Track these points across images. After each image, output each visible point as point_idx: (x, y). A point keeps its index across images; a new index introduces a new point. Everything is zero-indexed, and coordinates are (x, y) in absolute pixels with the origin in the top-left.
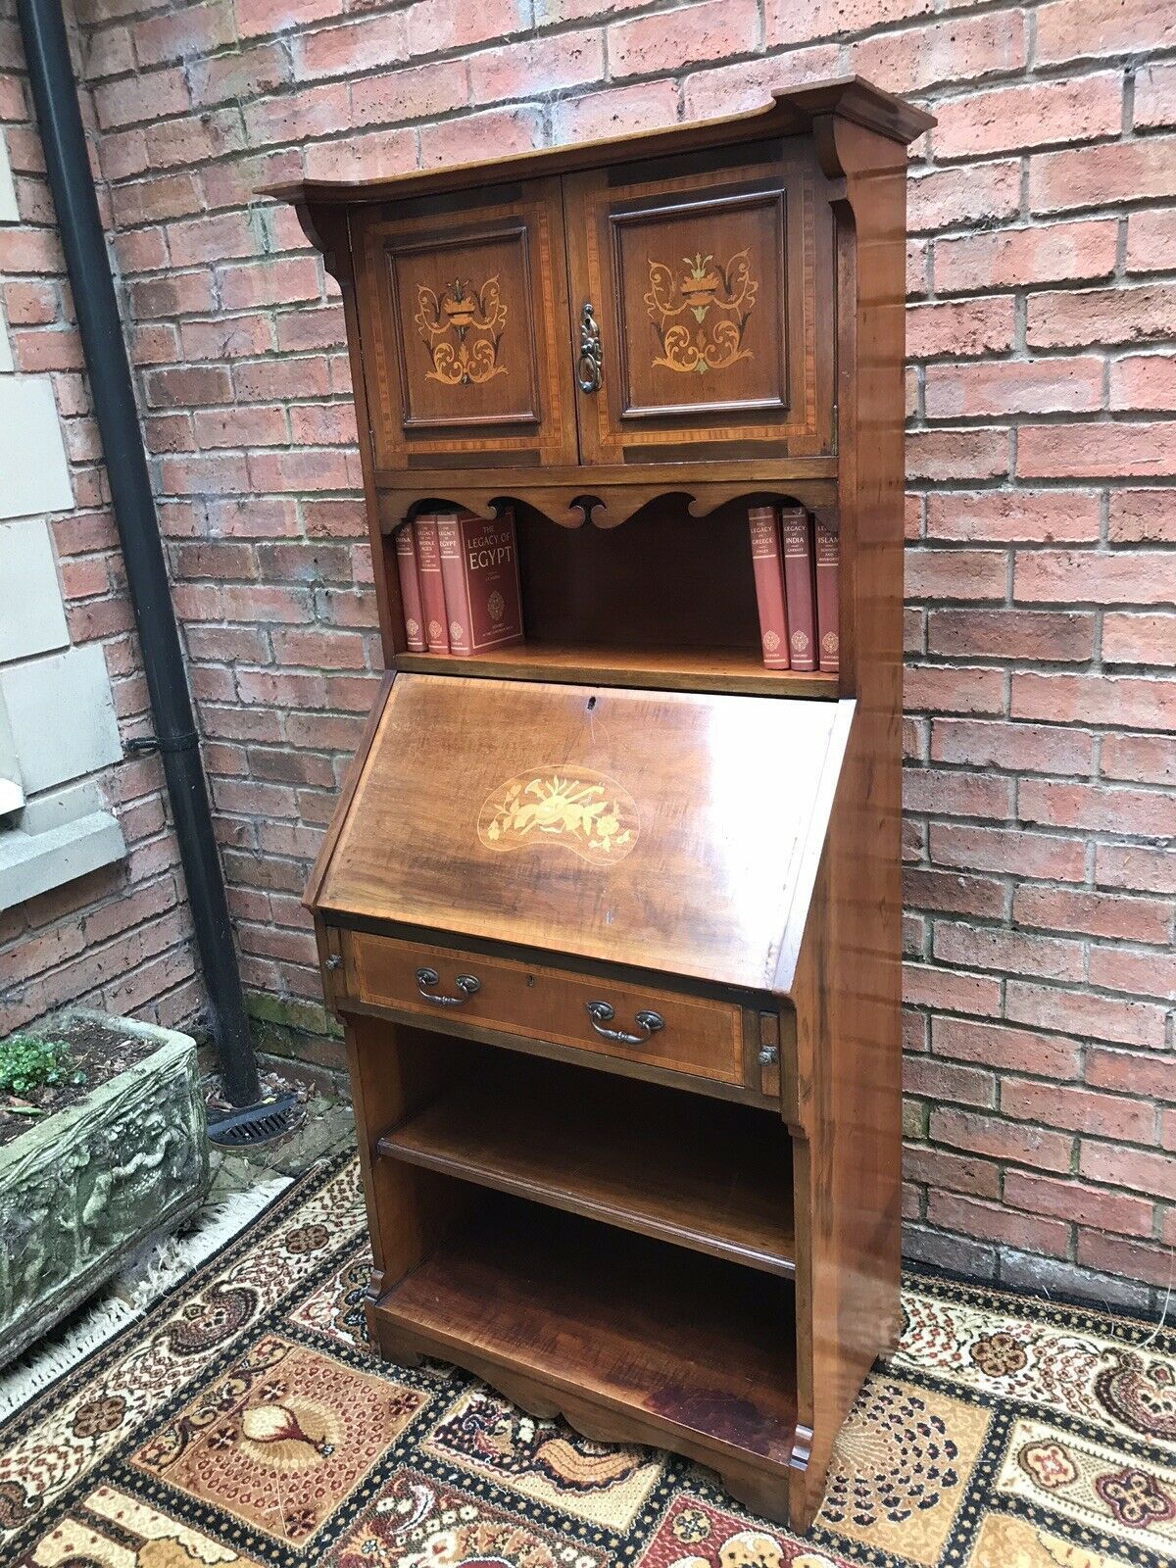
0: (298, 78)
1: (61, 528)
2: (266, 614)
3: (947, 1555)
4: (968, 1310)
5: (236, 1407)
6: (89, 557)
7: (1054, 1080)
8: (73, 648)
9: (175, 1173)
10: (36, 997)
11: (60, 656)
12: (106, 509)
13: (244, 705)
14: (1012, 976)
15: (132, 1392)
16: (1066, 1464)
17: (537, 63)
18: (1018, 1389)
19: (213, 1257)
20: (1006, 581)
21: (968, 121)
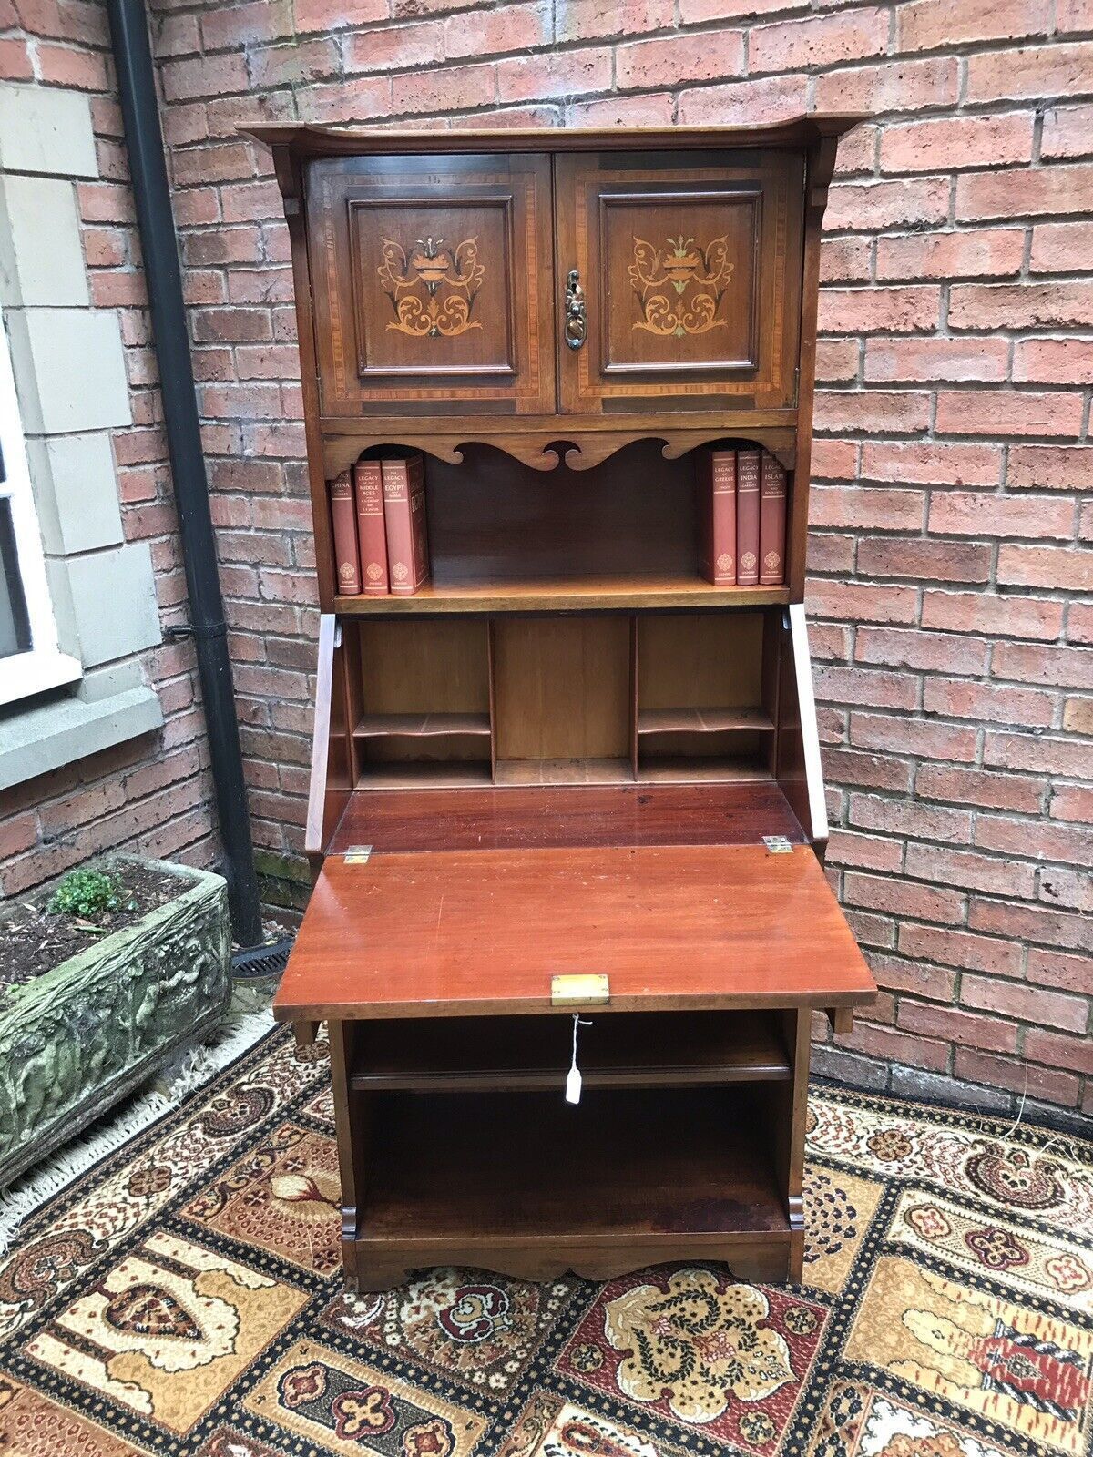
0: (347, 70)
1: (120, 442)
2: (291, 524)
3: (849, 1287)
4: (866, 1113)
5: (264, 1176)
6: (142, 468)
7: (943, 925)
8: (125, 545)
9: (206, 990)
10: (86, 841)
11: (115, 551)
12: (156, 427)
13: (265, 600)
14: (912, 839)
15: (175, 1163)
16: (942, 1223)
17: (555, 72)
18: (905, 1170)
19: (233, 1063)
20: (923, 515)
21: (909, 144)
